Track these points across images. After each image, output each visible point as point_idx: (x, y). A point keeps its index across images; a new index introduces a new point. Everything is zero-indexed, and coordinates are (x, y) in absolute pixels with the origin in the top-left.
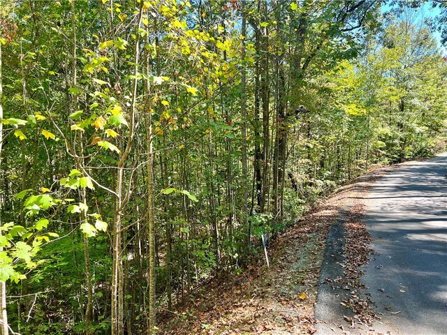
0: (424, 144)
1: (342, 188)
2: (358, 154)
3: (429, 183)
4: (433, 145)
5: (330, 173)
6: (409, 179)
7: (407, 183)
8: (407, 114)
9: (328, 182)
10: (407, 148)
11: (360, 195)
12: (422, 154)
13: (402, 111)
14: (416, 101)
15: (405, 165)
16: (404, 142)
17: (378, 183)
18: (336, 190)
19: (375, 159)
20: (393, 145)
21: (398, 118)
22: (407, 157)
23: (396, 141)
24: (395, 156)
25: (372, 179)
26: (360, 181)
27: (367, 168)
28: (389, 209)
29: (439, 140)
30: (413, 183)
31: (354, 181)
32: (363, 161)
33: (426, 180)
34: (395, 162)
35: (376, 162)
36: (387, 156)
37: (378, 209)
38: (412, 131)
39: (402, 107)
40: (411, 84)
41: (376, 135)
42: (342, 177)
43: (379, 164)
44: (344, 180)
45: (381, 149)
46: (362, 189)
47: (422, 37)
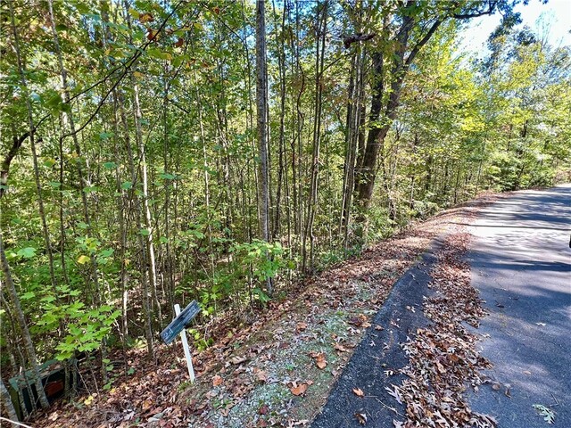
0: (543, 174)
1: (445, 211)
2: (467, 178)
3: (556, 214)
4: (554, 175)
5: (433, 194)
6: (528, 207)
7: (527, 212)
8: (529, 140)
9: (429, 204)
10: (524, 177)
11: (466, 220)
12: (540, 184)
13: (524, 136)
14: (542, 127)
15: (520, 193)
16: (522, 170)
17: (489, 210)
18: (437, 214)
19: (486, 185)
20: (508, 172)
21: (518, 144)
22: (522, 186)
23: (513, 168)
24: (509, 183)
25: (481, 205)
26: (466, 205)
27: (476, 194)
28: (508, 242)
29: (561, 170)
30: (534, 212)
31: (461, 206)
32: (472, 186)
33: (551, 210)
34: (508, 190)
35: (487, 188)
36: (501, 183)
37: (492, 242)
38: (532, 158)
39: (524, 133)
40: (539, 107)
41: (490, 160)
42: (447, 200)
43: (491, 191)
44: (448, 203)
45: (494, 175)
46: (468, 214)
47: (559, 56)
